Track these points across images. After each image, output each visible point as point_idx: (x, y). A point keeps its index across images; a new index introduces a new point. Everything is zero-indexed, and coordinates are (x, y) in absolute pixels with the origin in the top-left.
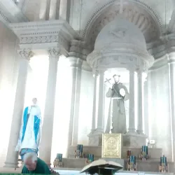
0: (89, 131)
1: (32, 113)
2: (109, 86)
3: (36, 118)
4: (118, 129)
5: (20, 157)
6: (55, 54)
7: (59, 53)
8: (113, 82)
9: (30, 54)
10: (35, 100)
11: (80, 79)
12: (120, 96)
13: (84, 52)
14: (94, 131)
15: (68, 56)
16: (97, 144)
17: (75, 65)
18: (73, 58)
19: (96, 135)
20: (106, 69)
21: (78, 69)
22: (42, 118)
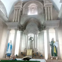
0: (24, 49)
3: (11, 45)
5: (7, 55)
7: (17, 30)
9: (10, 30)
10: (11, 41)
11: (22, 36)
12: (32, 40)
13: (23, 29)
15: (19, 30)
16: (26, 52)
17: (21, 33)
18: (21, 31)
19: (26, 49)
22: (13, 45)
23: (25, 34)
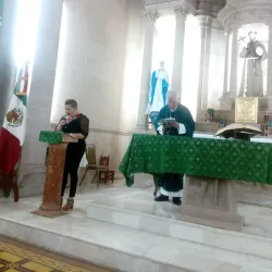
0: (220, 95)
1: (160, 76)
2: (244, 45)
3: (164, 82)
4: (254, 91)
5: (150, 120)
6: (182, 12)
7: (187, 12)
8: (248, 40)
9: (156, 15)
10: (162, 64)
11: (209, 37)
12: (256, 55)
13: (214, 8)
14: (226, 94)
15: (196, 14)
16: (229, 108)
17: (204, 24)
18: (200, 17)
19: (229, 98)
20: (240, 25)
21: (207, 28)
22: (170, 82)
23: (221, 28)
